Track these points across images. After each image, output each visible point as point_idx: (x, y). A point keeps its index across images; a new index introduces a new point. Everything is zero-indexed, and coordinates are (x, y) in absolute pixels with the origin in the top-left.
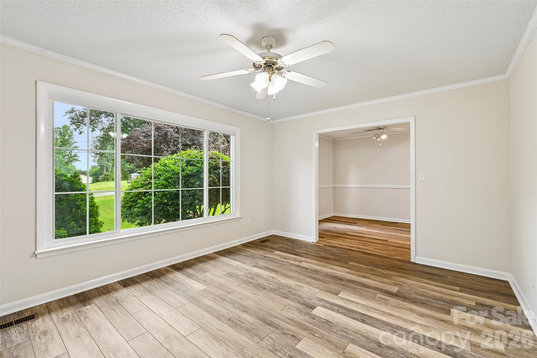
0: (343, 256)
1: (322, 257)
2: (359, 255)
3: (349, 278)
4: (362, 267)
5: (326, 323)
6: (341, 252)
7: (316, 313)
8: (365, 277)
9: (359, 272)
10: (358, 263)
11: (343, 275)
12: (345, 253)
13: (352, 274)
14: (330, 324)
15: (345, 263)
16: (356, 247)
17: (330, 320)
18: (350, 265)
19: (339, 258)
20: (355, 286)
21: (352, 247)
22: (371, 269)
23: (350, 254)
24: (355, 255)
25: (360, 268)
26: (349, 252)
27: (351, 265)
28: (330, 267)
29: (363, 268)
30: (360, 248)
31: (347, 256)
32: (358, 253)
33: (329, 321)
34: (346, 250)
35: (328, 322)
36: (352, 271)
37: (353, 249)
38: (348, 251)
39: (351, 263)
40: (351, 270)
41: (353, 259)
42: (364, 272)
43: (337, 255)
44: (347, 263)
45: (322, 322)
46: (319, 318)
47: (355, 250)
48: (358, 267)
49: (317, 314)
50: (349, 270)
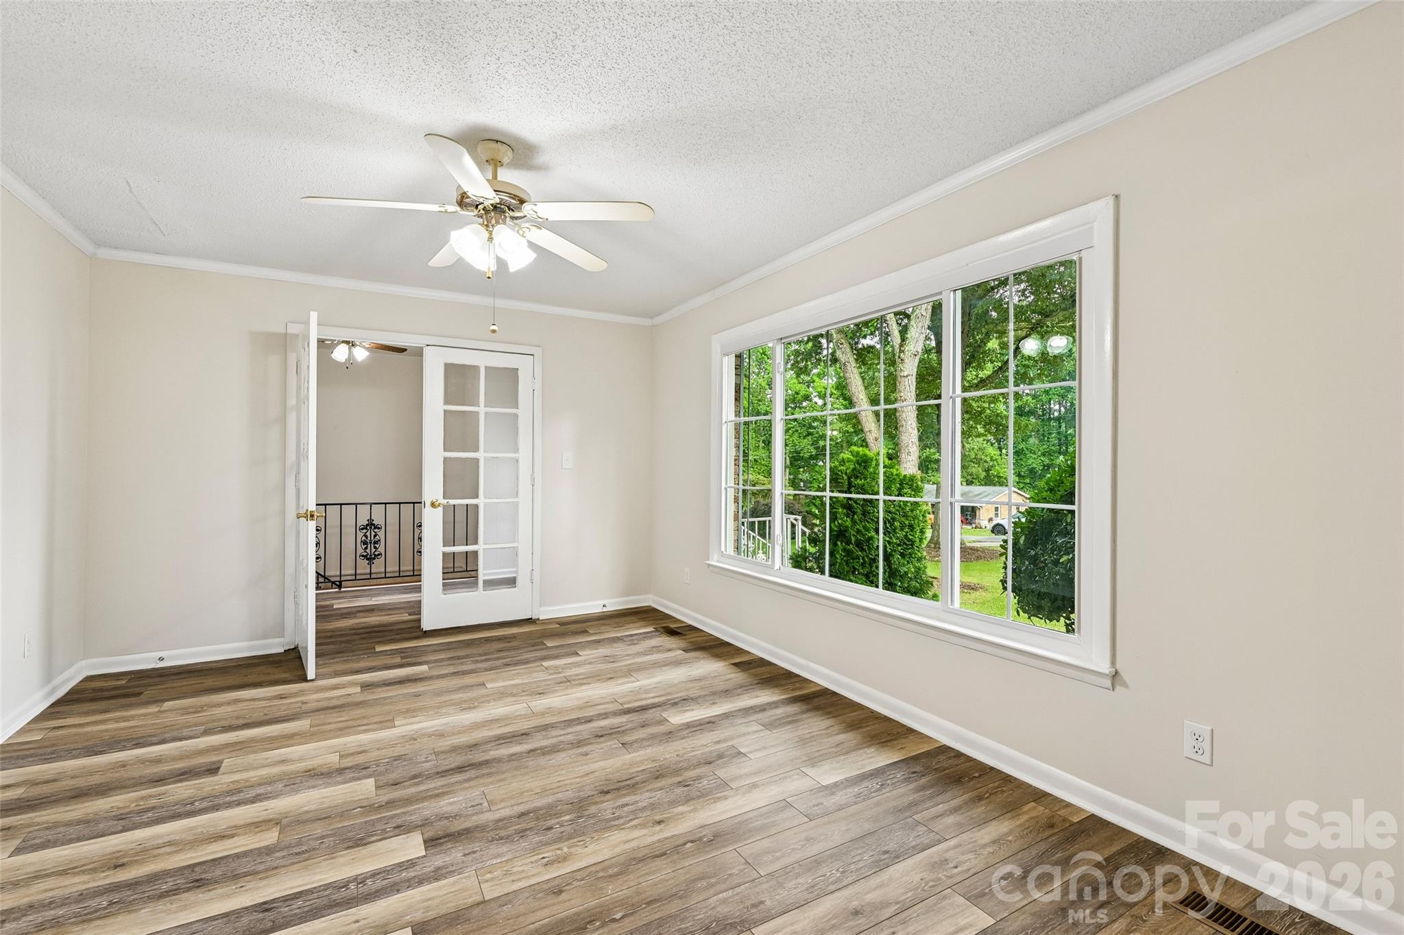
5: (361, 839)
7: (407, 837)
14: (350, 844)
17: (359, 850)
33: (358, 846)
35: (360, 843)
45: (372, 836)
46: (386, 835)
49: (404, 839)
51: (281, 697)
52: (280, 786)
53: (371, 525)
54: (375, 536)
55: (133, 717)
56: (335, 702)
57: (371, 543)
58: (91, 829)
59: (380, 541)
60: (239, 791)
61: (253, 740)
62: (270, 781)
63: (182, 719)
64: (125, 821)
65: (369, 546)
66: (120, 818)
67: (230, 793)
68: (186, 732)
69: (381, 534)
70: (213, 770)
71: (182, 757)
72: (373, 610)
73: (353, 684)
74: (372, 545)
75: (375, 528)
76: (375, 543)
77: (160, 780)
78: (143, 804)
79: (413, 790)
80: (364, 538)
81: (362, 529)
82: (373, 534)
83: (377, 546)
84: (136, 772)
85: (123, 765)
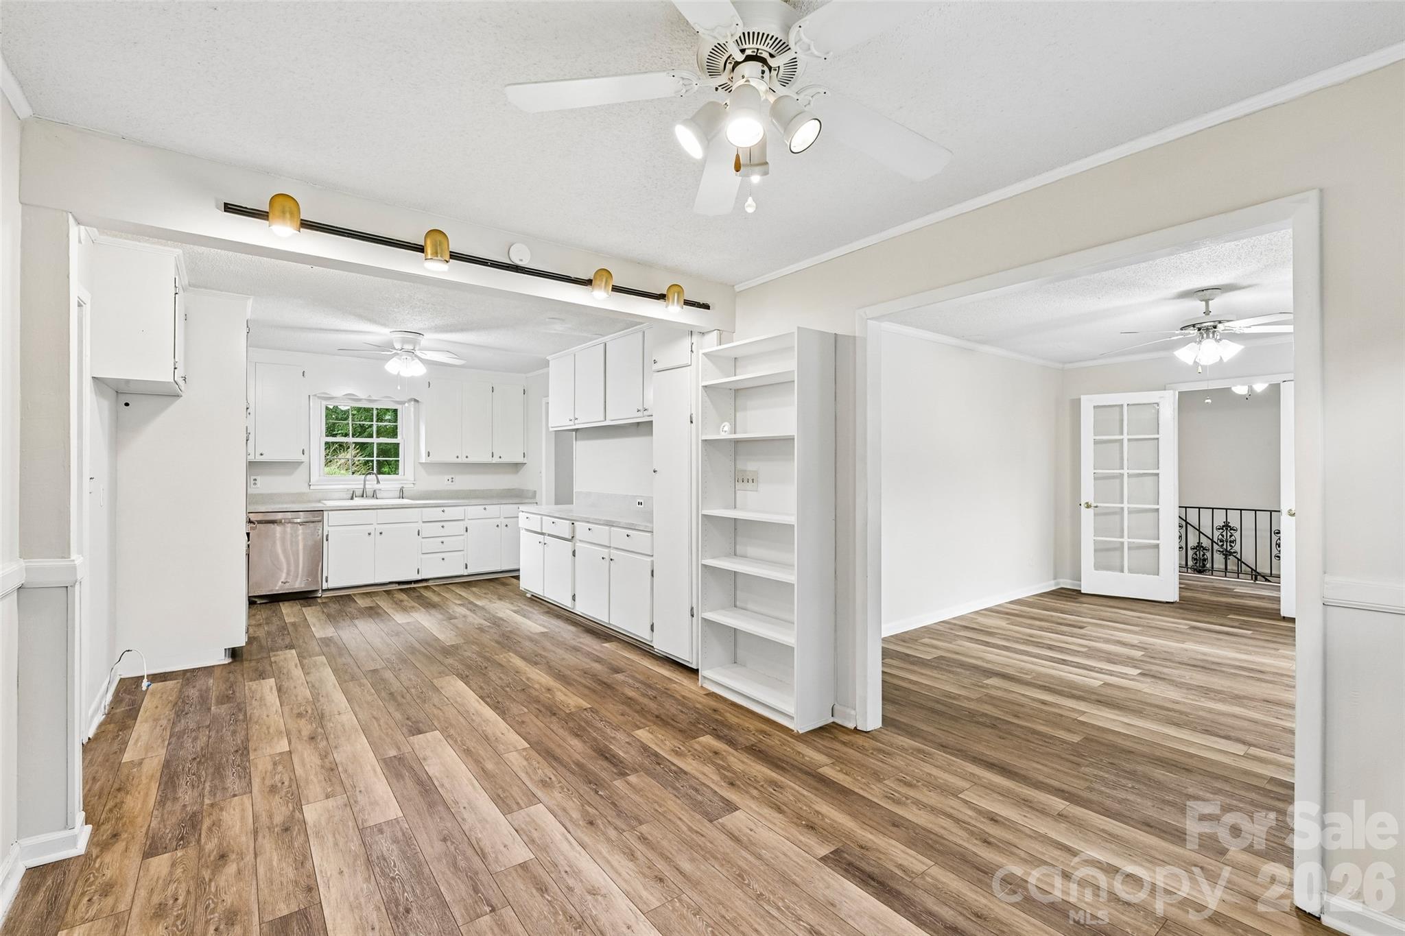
0: (1101, 769)
1: (1187, 770)
2: (1039, 767)
3: (1083, 703)
4: (1043, 725)
6: (1114, 793)
8: (1044, 703)
9: (1055, 714)
10: (1052, 737)
11: (1098, 710)
12: (1096, 786)
13: (1074, 710)
15: (1092, 740)
16: (1043, 812)
18: (1078, 734)
19: (1116, 761)
20: (1070, 690)
21: (1061, 817)
22: (1018, 717)
23: (1077, 777)
24: (1053, 768)
25: (1048, 722)
26: (1076, 785)
27: (1075, 733)
28: (1138, 731)
29: (1041, 721)
30: (1026, 803)
31: (1087, 766)
32: (1041, 778)
34: (1091, 802)
36: (1075, 715)
37: (1059, 804)
38: (1081, 793)
39: (1076, 739)
40: (1076, 719)
41: (1064, 755)
42: (1042, 711)
43: (1129, 779)
44: (1087, 739)
47: (1050, 792)
48: (1055, 725)
50: (1080, 719)
51: (1139, 618)
52: (1102, 640)
53: (1227, 526)
54: (1231, 536)
55: (1067, 605)
56: (1166, 628)
57: (1227, 542)
58: (1031, 627)
59: (1235, 541)
60: (1085, 636)
61: (1108, 626)
62: (1100, 638)
63: (1086, 611)
64: (1041, 629)
65: (1225, 544)
66: (1040, 628)
67: (1082, 635)
68: (1083, 615)
69: (1237, 535)
70: (1081, 628)
71: (1074, 621)
72: (1264, 598)
73: (1186, 624)
74: (1228, 544)
75: (1231, 530)
76: (1230, 542)
77: (1061, 624)
78: (1050, 627)
79: (1159, 662)
80: (1220, 536)
81: (1219, 529)
82: (1229, 534)
83: (1233, 545)
84: (1054, 619)
85: (1052, 616)
